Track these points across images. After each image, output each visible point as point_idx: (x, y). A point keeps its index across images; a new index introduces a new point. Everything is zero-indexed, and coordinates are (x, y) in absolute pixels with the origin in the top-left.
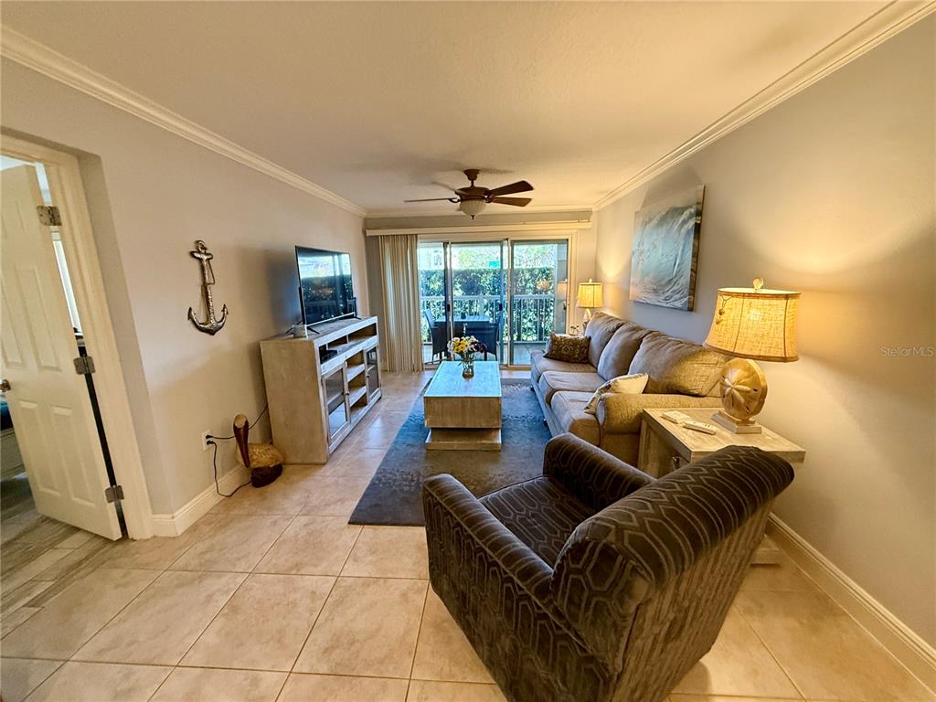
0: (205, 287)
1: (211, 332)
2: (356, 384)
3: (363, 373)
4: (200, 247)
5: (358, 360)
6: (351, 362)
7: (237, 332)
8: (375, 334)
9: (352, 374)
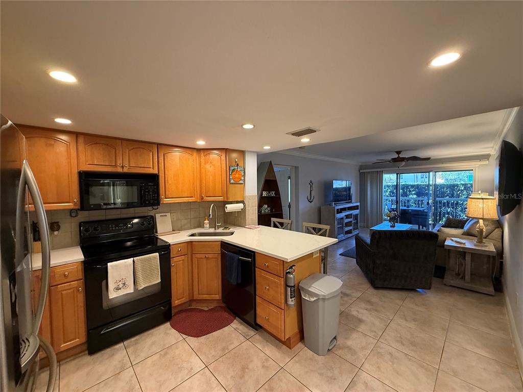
0: (311, 191)
1: (311, 202)
2: (348, 224)
3: (351, 221)
4: (311, 182)
5: (350, 217)
6: (347, 216)
7: (316, 203)
8: (358, 209)
9: (347, 221)
